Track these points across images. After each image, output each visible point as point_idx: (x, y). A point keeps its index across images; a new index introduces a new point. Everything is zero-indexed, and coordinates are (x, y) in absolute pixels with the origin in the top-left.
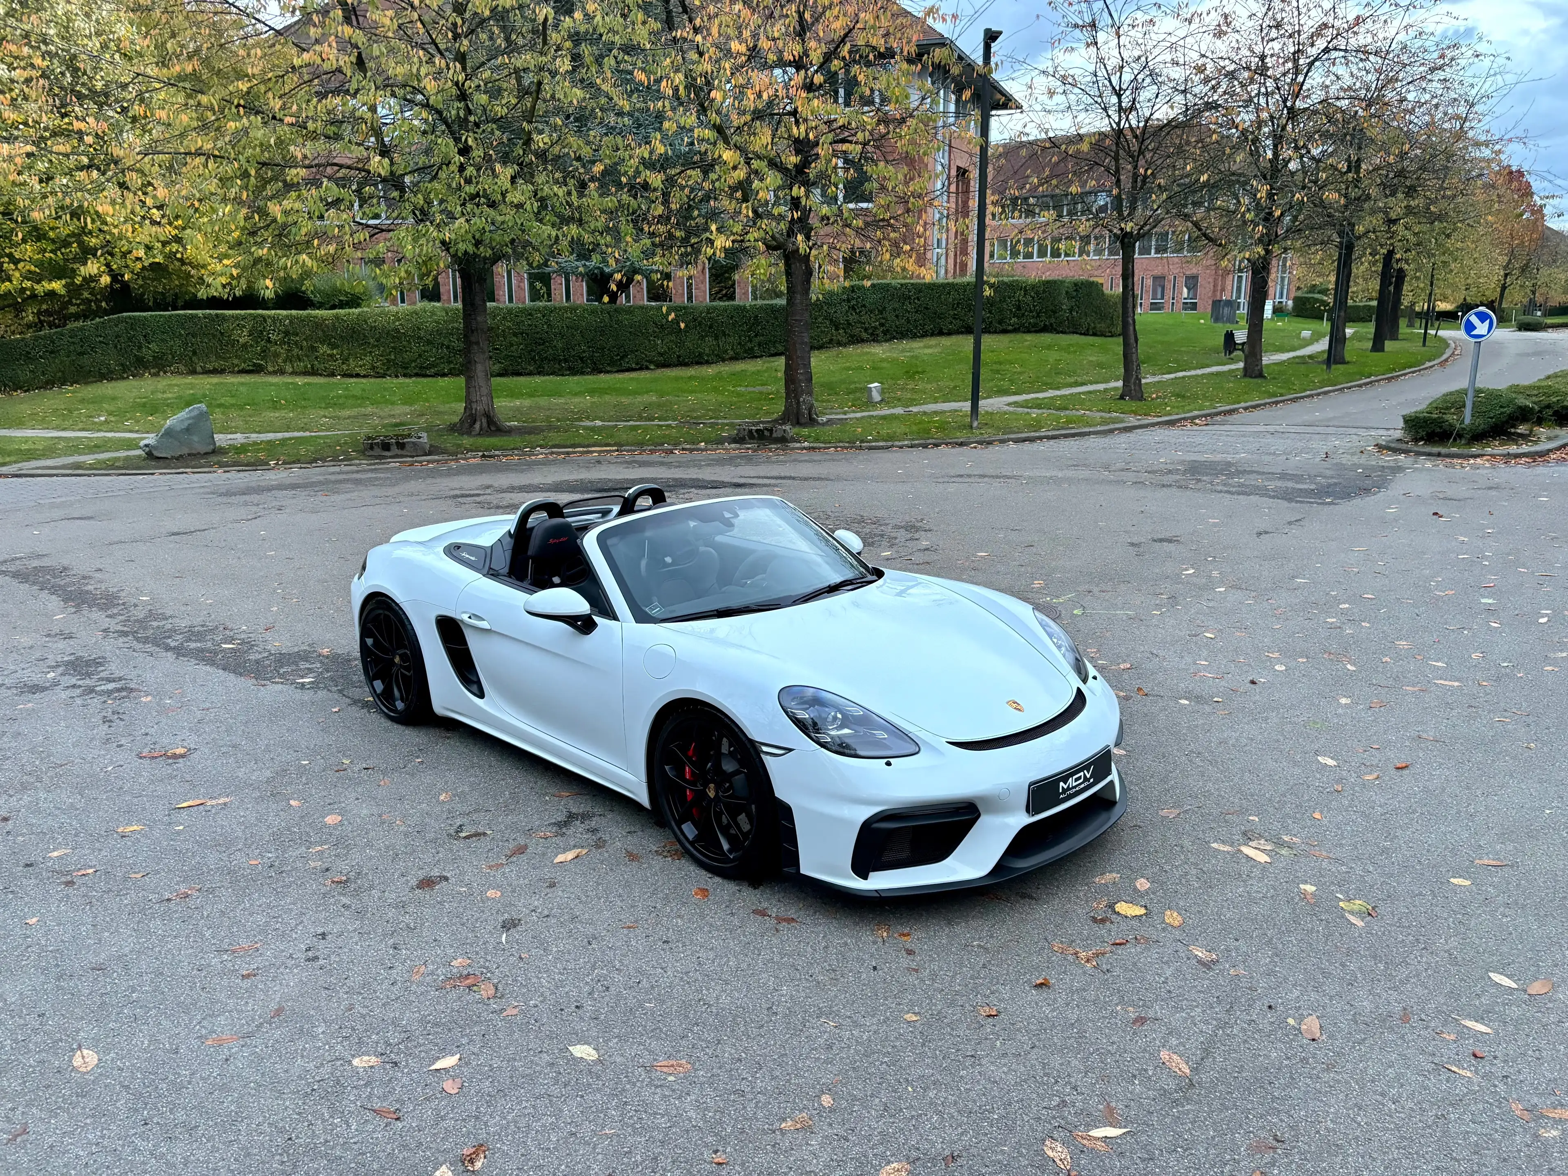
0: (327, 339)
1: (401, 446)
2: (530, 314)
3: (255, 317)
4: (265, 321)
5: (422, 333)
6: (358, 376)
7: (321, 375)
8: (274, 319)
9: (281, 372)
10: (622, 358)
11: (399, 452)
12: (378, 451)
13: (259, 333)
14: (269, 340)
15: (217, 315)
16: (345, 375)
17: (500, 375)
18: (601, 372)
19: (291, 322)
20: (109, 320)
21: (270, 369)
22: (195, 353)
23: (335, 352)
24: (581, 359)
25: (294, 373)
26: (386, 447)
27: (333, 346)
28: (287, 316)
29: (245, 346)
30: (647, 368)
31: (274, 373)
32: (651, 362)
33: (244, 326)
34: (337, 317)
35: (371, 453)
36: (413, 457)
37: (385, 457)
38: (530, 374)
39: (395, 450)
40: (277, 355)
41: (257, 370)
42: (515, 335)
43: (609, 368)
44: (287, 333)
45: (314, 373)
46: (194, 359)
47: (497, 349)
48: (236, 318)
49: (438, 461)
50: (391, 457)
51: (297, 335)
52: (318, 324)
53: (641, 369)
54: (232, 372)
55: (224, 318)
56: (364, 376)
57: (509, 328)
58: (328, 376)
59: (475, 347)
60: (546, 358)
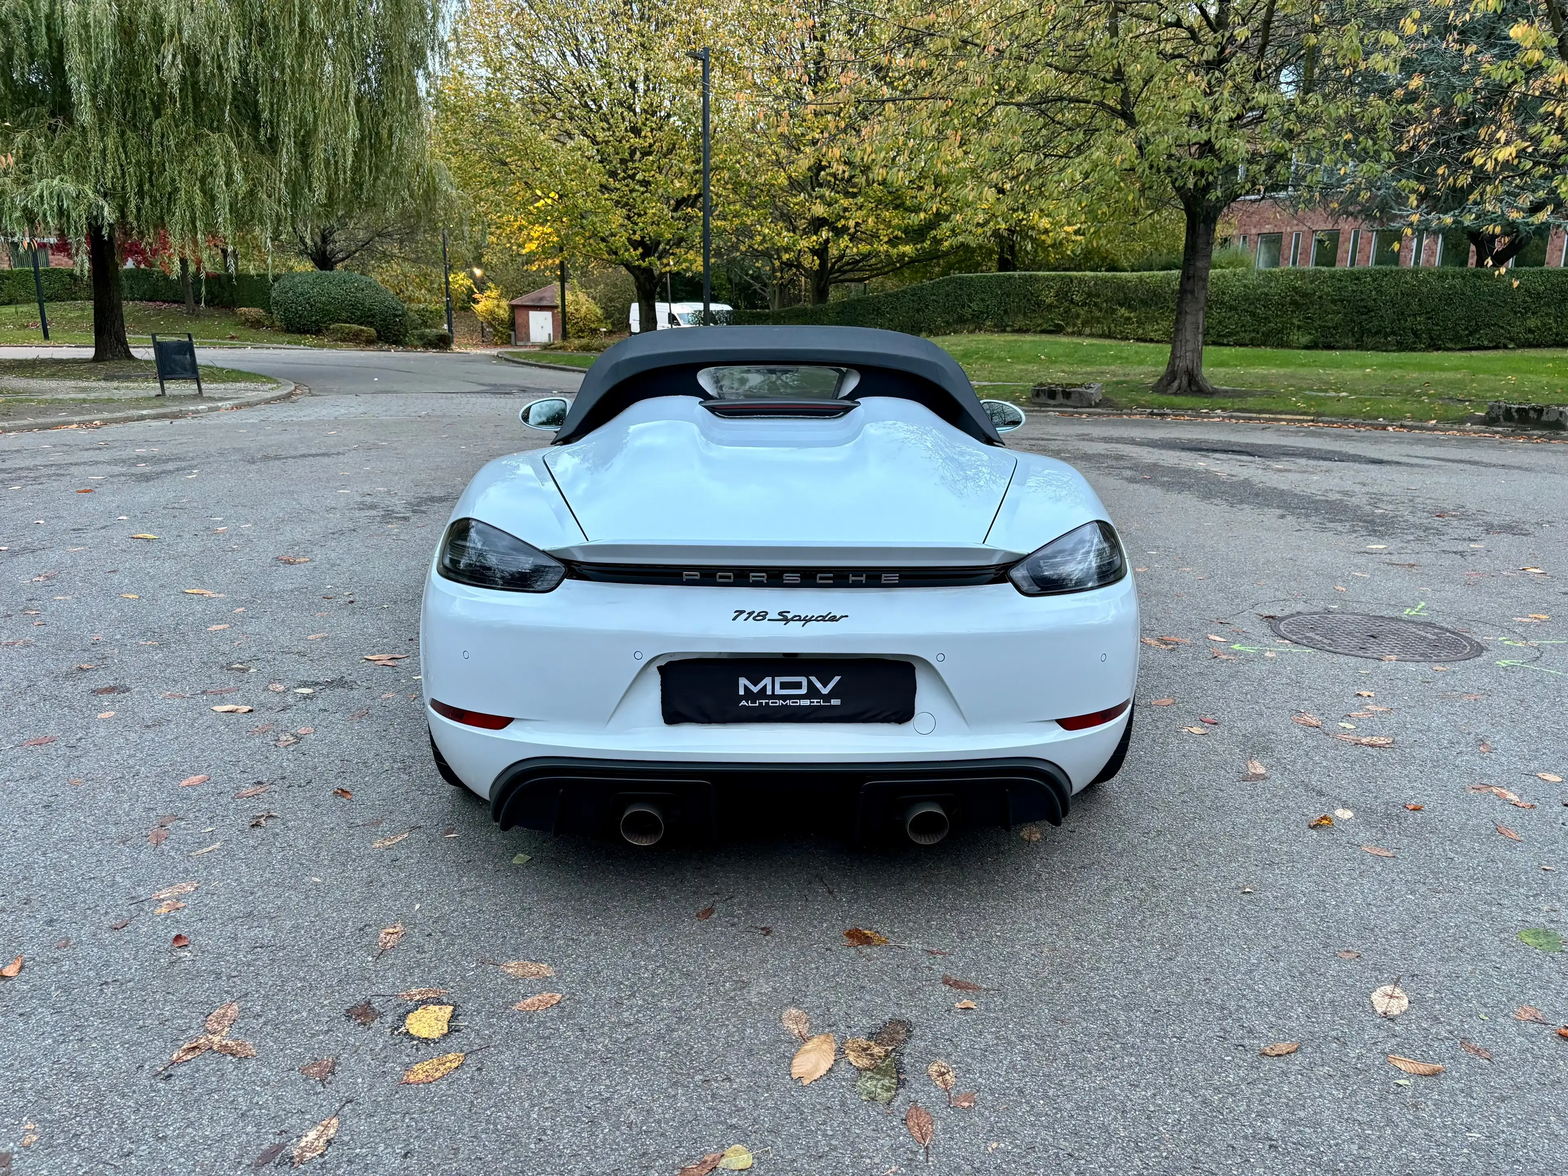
0: (1126, 303)
1: (1067, 395)
2: (1357, 279)
3: (1063, 278)
4: (1072, 282)
5: (1226, 298)
6: (1151, 341)
7: (1115, 338)
8: (1081, 280)
9: (1080, 334)
10: (1471, 334)
11: (1065, 402)
12: (1043, 399)
13: (1063, 295)
14: (1072, 301)
15: (1031, 276)
16: (1139, 340)
17: (1307, 347)
18: (1438, 349)
19: (1095, 284)
20: (943, 281)
21: (1070, 330)
22: (1006, 312)
23: (1132, 315)
24: (1415, 333)
25: (1092, 335)
26: (1052, 394)
27: (1131, 308)
28: (1092, 277)
29: (1051, 306)
30: (1505, 347)
31: (1073, 334)
32: (1512, 340)
33: (1052, 287)
34: (1141, 279)
35: (1037, 400)
36: (1075, 407)
37: (1048, 405)
38: (1346, 348)
39: (1060, 399)
40: (1078, 316)
41: (1058, 330)
42: (1333, 302)
43: (1449, 345)
44: (1089, 295)
45: (1109, 336)
46: (1005, 319)
47: (1309, 318)
48: (1046, 279)
49: (1099, 414)
50: (1055, 406)
51: (1099, 297)
52: (1121, 286)
53: (1496, 348)
54: (1035, 332)
55: (1037, 279)
56: (1158, 342)
57: (1328, 294)
58: (1122, 339)
59: (1189, 296)
60: (1369, 330)
